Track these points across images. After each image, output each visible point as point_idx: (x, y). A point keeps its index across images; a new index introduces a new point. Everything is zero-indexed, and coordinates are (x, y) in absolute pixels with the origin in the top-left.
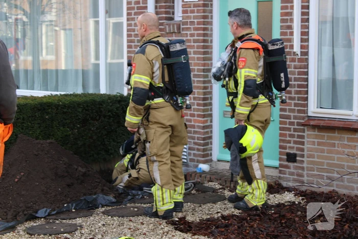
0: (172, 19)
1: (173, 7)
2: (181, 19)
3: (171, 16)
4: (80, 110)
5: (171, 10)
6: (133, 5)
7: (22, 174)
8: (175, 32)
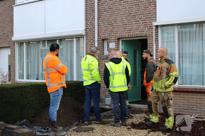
0: (103, 54)
1: (104, 50)
2: (108, 54)
3: (103, 53)
4: (73, 86)
5: (103, 51)
6: (88, 50)
7: (63, 110)
8: (106, 59)
